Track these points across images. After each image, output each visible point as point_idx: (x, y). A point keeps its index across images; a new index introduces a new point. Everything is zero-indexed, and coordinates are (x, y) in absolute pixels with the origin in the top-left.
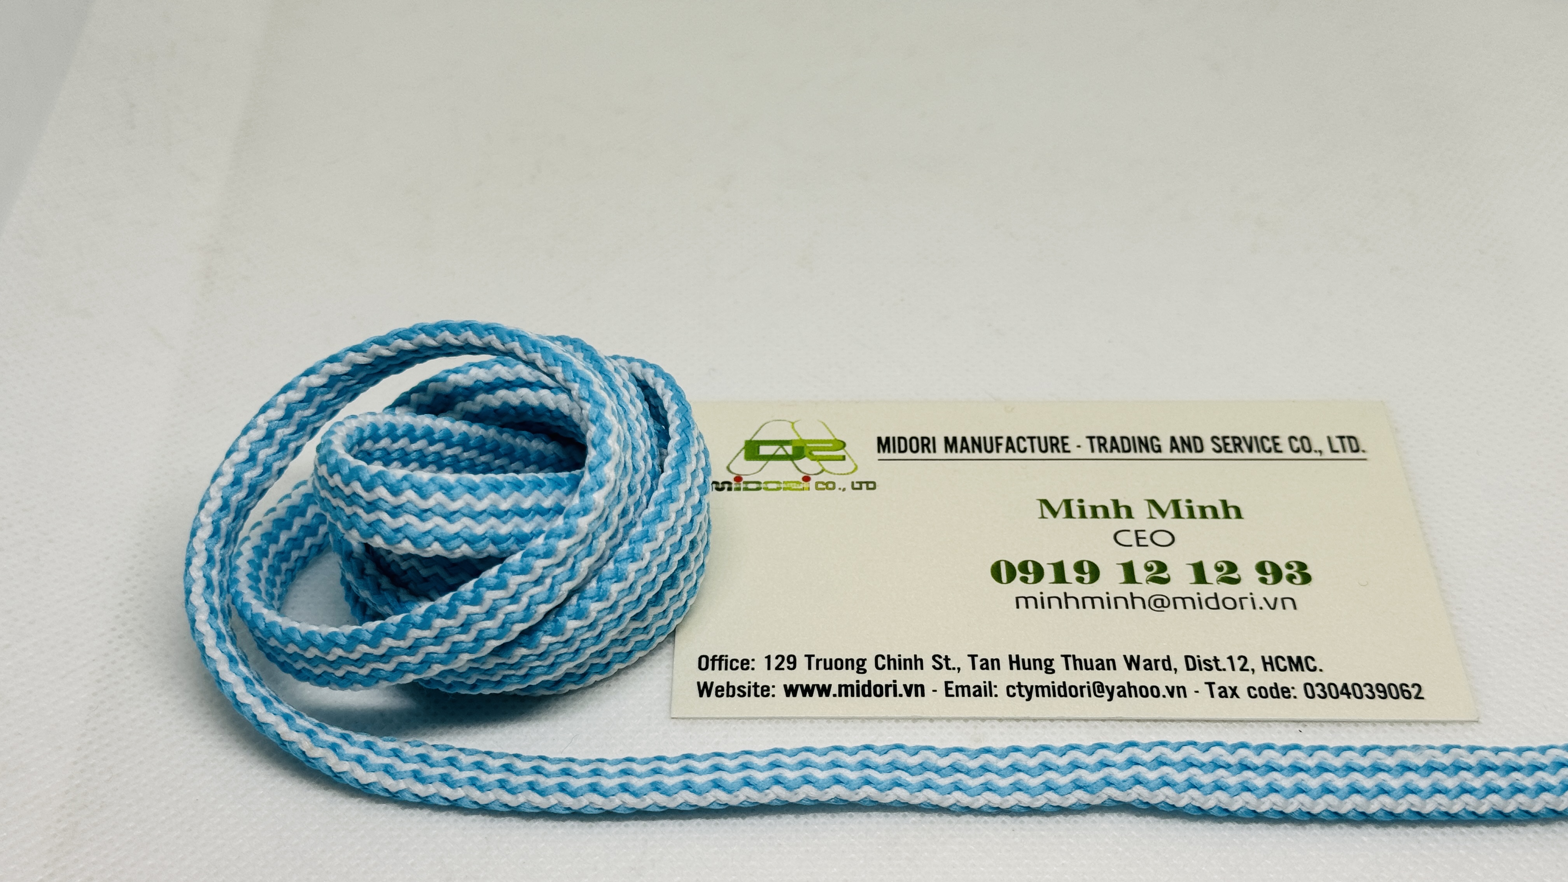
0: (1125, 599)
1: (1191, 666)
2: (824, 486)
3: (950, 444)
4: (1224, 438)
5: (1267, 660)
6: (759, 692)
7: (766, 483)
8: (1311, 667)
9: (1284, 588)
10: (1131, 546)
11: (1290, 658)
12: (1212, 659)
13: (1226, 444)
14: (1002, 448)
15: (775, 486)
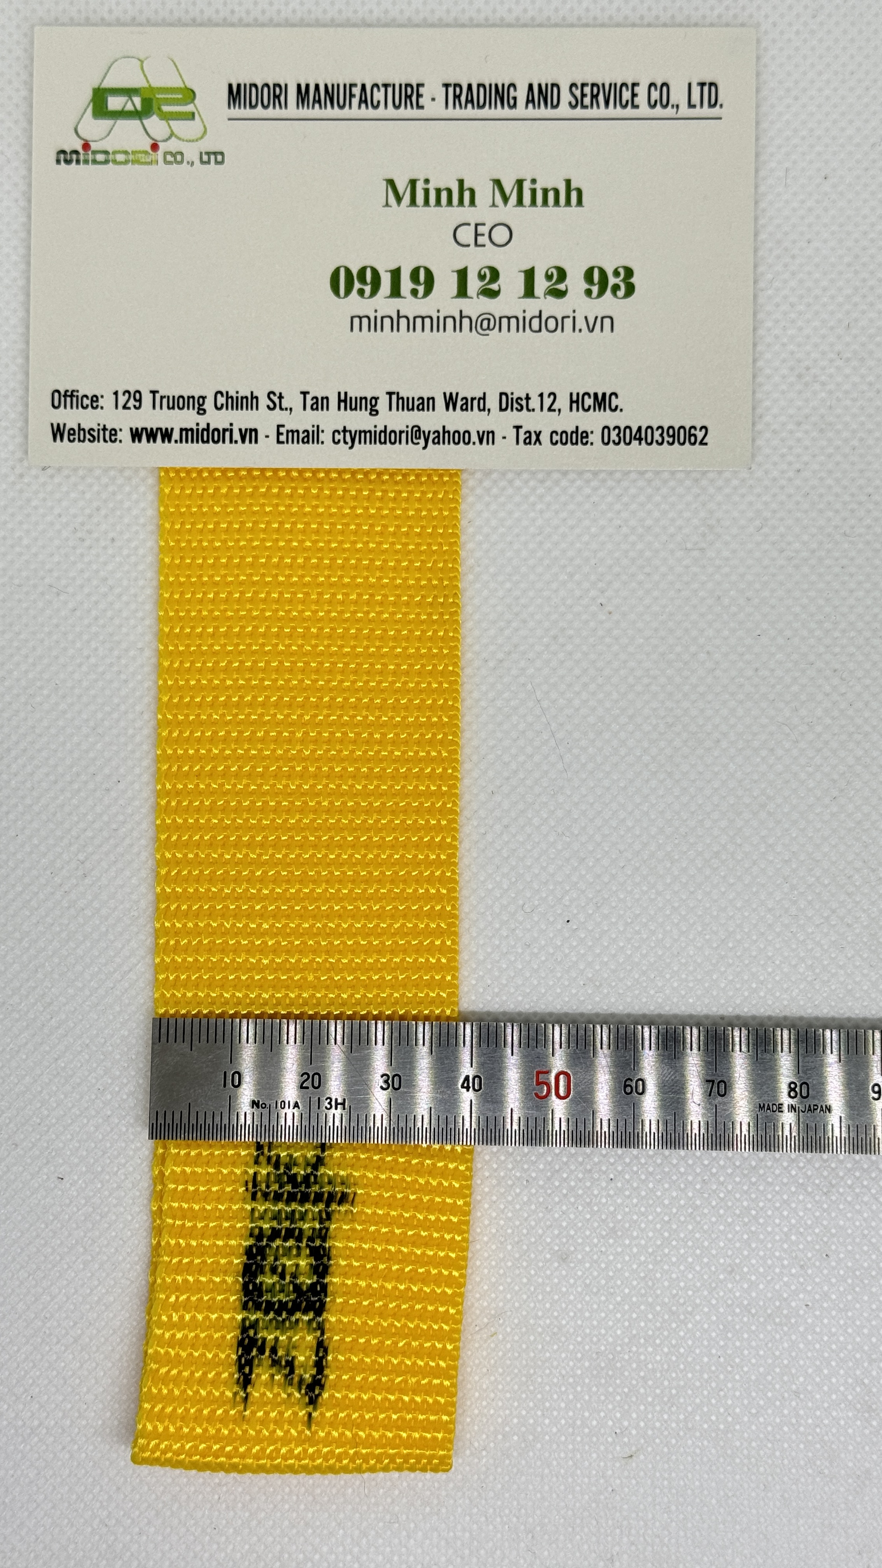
0: (454, 319)
1: (504, 406)
2: (172, 159)
3: (303, 94)
4: (583, 85)
5: (575, 398)
6: (107, 438)
7: (115, 153)
8: (613, 407)
9: (608, 304)
10: (468, 246)
11: (596, 395)
12: (524, 396)
13: (583, 95)
14: (355, 101)
15: (120, 157)
